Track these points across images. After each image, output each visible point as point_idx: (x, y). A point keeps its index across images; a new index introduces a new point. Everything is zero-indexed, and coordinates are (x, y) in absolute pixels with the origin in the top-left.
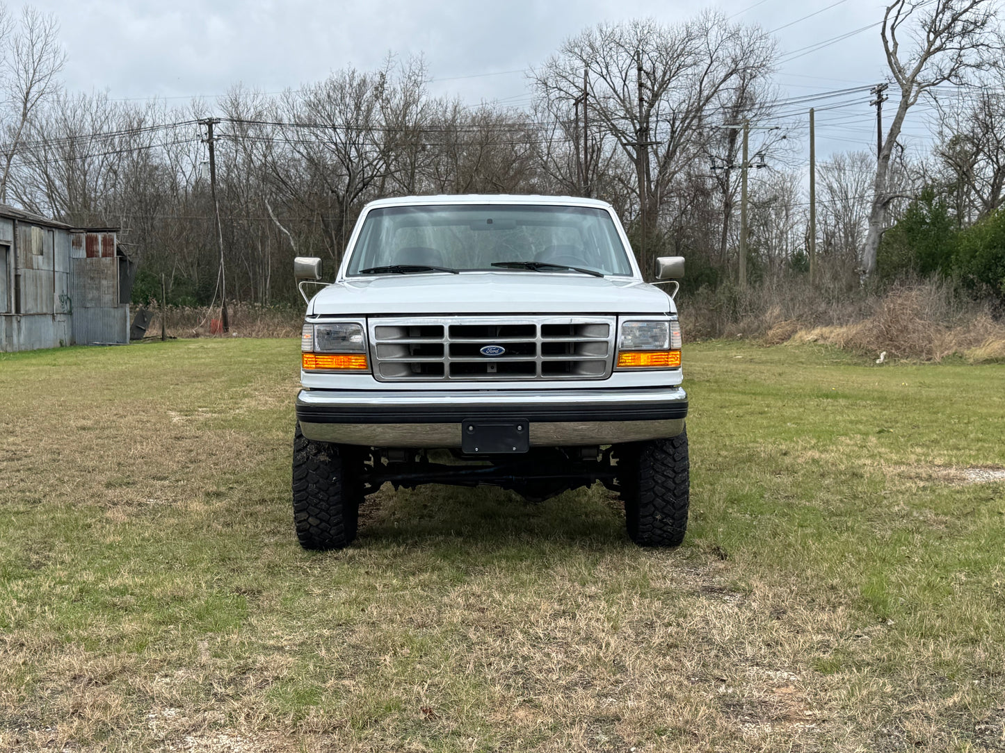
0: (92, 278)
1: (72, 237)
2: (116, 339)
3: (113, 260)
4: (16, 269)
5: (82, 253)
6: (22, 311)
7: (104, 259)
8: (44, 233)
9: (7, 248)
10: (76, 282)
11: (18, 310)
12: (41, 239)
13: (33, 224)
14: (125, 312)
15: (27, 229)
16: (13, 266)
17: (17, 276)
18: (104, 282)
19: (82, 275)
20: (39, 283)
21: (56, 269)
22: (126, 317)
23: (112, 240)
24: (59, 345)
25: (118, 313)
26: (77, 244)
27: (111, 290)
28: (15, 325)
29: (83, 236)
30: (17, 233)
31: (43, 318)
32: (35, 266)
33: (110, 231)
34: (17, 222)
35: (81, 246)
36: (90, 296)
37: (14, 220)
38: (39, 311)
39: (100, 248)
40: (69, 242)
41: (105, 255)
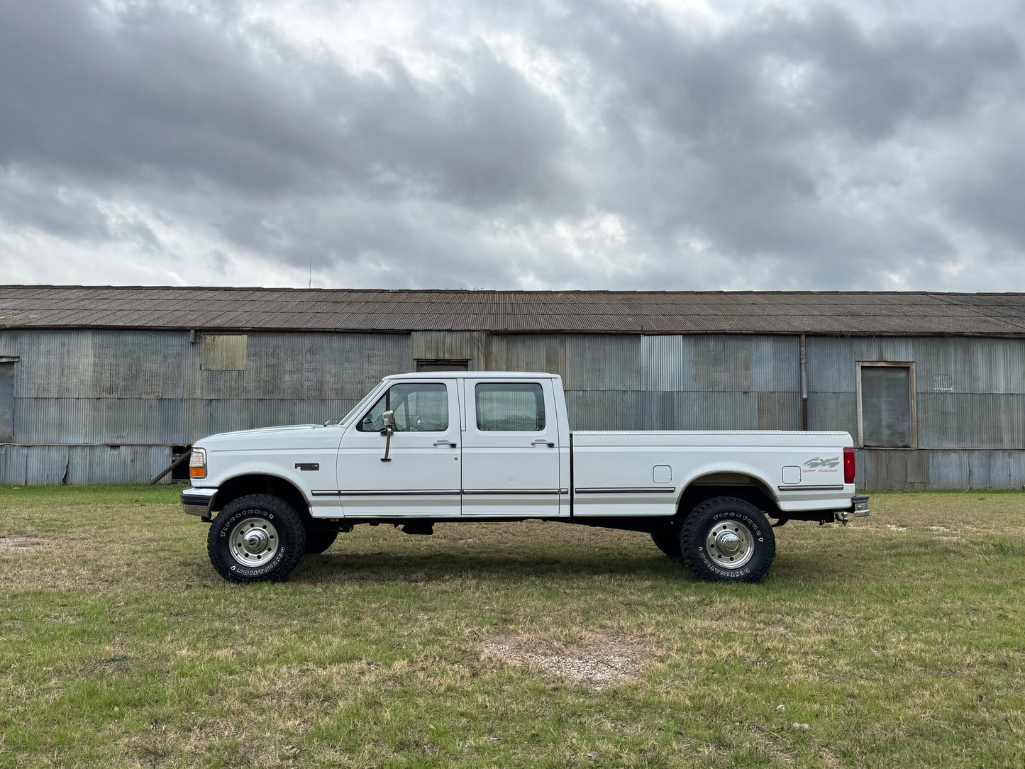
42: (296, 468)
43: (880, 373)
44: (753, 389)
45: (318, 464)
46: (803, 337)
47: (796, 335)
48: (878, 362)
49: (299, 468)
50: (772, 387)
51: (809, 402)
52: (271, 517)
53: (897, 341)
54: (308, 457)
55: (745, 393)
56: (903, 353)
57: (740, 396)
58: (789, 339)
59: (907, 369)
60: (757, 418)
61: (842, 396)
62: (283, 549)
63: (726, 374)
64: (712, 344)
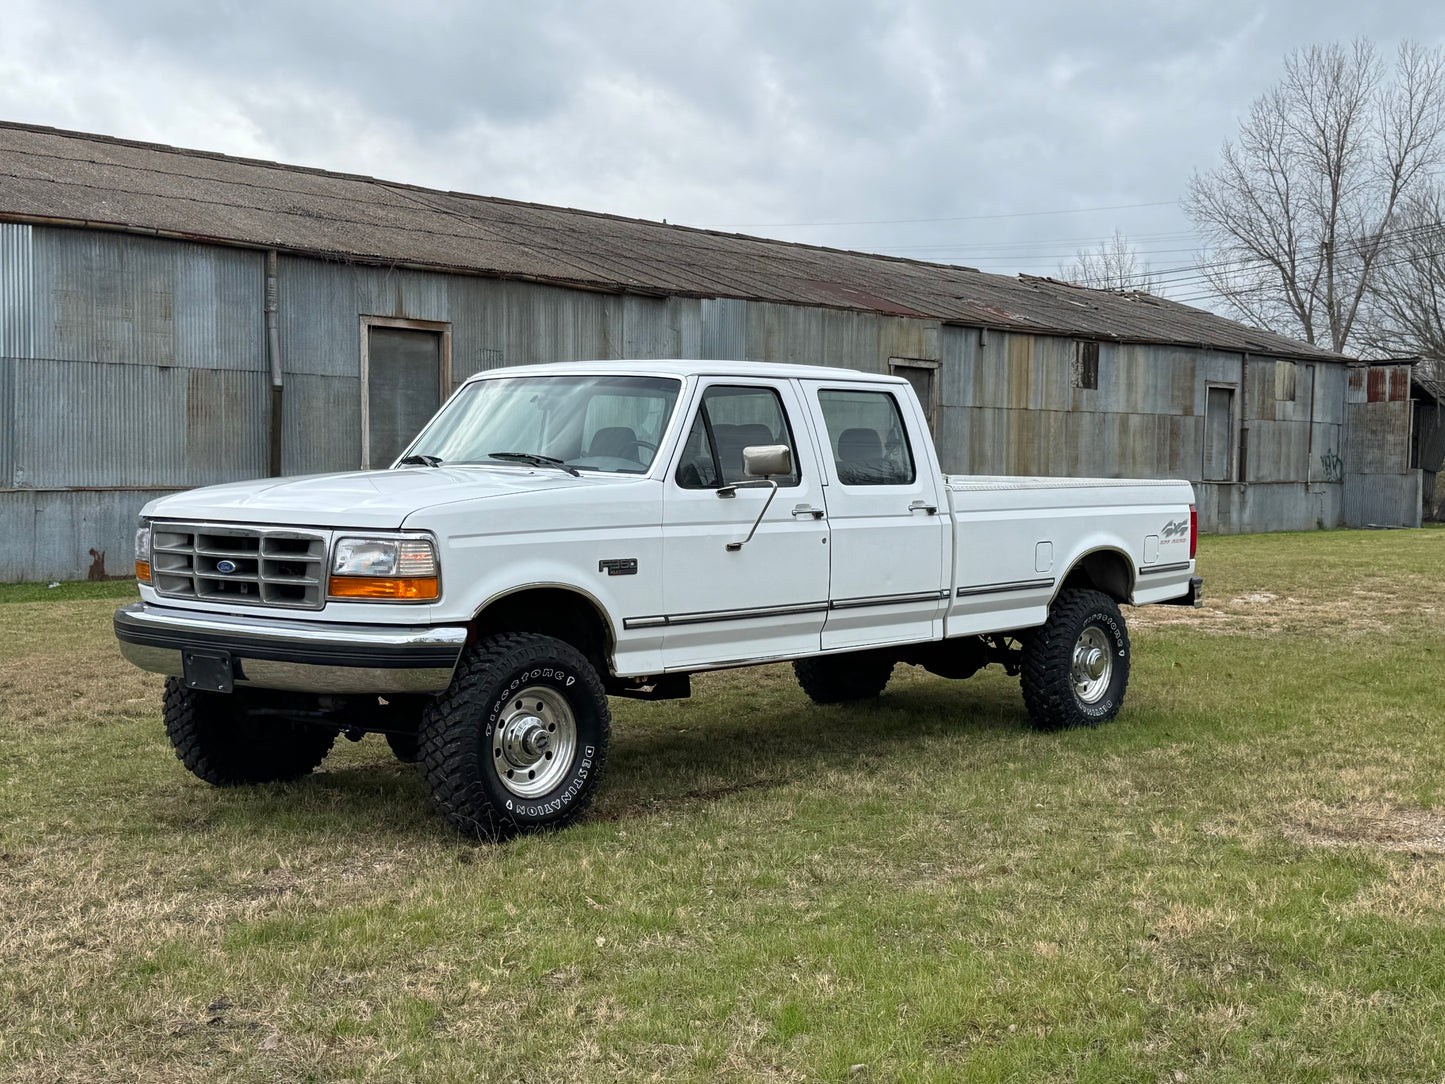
0: (1374, 432)
1: (1350, 373)
2: (1402, 521)
3: (1405, 405)
4: (1243, 420)
5: (1362, 396)
6: (1250, 477)
7: (1392, 403)
8: (1299, 370)
9: (1231, 392)
10: (1351, 437)
11: (1242, 477)
12: (1293, 378)
13: (1278, 358)
14: (1417, 481)
15: (1268, 365)
16: (1237, 415)
17: (1244, 431)
18: (1390, 438)
19: (1358, 427)
20: (1284, 439)
21: (1315, 419)
22: (1417, 488)
23: (1406, 376)
24: (1314, 525)
25: (1407, 483)
26: (1355, 383)
27: (1399, 449)
28: (1235, 497)
29: (1365, 372)
30: (1247, 371)
31: (1286, 489)
32: (1279, 416)
33: (1403, 363)
34: (1247, 356)
35: (1361, 385)
36: (1370, 457)
37: (1244, 354)
38: (1282, 478)
39: (1387, 388)
40: (1344, 381)
41: (1393, 398)
42: (601, 570)
43: (396, 340)
44: (179, 360)
45: (635, 561)
46: (273, 257)
47: (256, 251)
48: (395, 318)
49: (606, 570)
50: (214, 359)
51: (284, 394)
52: (570, 681)
53: (424, 280)
54: (618, 543)
55: (164, 368)
56: (431, 303)
57: (152, 376)
58: (244, 255)
59: (436, 335)
60: (186, 423)
61: (336, 384)
62: (589, 751)
63: (126, 324)
64: (95, 252)
